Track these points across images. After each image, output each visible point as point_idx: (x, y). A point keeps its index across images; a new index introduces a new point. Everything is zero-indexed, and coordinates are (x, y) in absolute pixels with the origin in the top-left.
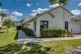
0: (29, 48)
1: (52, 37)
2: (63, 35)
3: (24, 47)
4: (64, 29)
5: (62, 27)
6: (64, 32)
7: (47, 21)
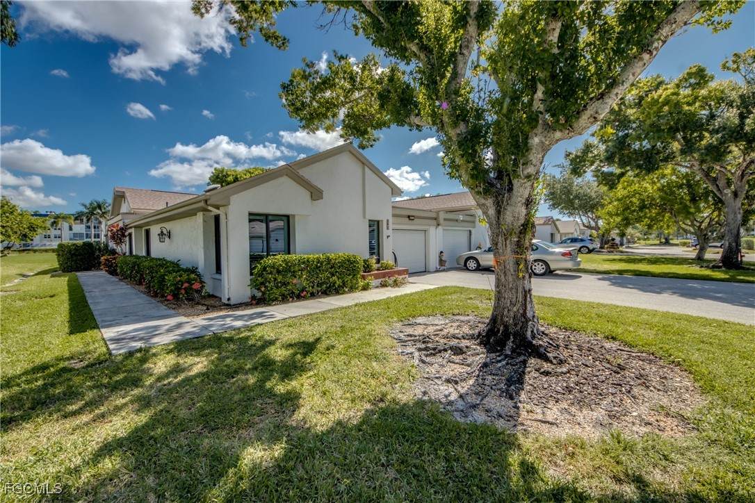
0: (198, 364)
1: (313, 295)
2: (361, 283)
3: (161, 365)
4: (367, 256)
5: (358, 247)
6: (367, 268)
7: (287, 218)
